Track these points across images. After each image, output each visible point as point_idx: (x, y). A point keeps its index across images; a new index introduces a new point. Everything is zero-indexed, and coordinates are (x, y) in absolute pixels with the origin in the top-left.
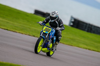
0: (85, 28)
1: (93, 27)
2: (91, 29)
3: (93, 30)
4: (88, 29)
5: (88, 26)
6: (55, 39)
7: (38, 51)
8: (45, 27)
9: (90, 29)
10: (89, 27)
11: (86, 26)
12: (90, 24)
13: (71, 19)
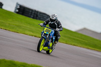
0: (31, 15)
1: (38, 14)
2: (37, 16)
3: (39, 16)
4: (34, 16)
5: (33, 12)
6: (54, 38)
7: (40, 50)
8: (46, 28)
9: (35, 15)
10: (34, 14)
11: (32, 13)
12: (35, 11)
13: (17, 6)
